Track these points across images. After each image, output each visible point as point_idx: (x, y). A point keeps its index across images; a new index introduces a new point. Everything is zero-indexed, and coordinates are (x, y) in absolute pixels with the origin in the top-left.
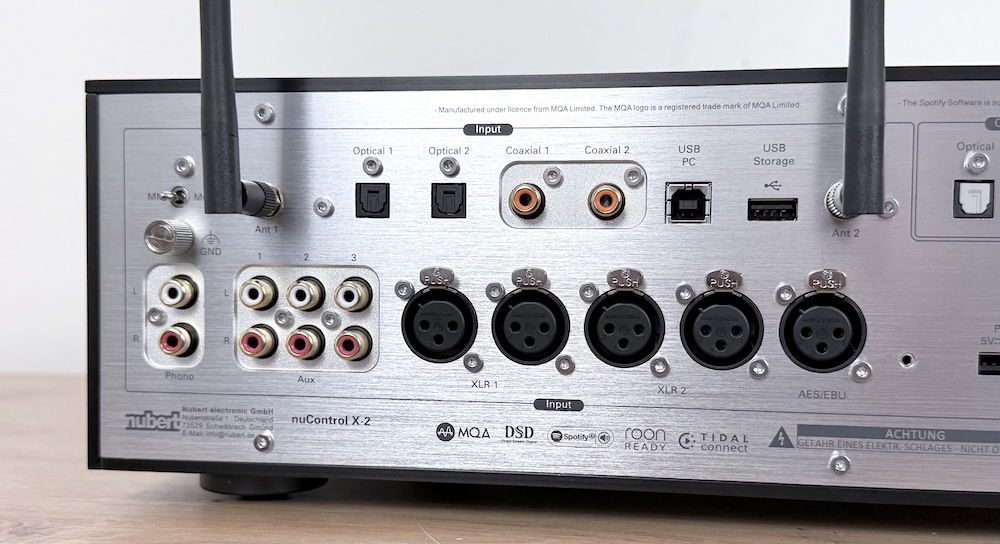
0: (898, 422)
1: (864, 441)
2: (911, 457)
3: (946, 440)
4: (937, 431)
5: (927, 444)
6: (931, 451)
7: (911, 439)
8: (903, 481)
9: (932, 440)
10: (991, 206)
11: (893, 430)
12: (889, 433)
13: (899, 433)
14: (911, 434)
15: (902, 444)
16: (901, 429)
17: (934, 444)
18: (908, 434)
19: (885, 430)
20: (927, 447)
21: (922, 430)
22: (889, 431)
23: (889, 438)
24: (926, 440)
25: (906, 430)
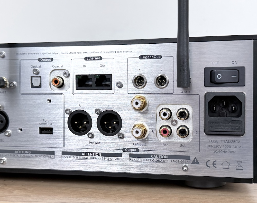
0: (18, 148)
1: (9, 154)
2: (22, 159)
3: (31, 154)
4: (29, 151)
5: (26, 155)
6: (27, 157)
7: (22, 153)
8: (20, 166)
9: (27, 154)
10: (41, 84)
11: (17, 151)
12: (16, 152)
13: (19, 152)
14: (22, 152)
15: (19, 155)
16: (19, 150)
17: (28, 155)
18: (21, 152)
19: (15, 151)
20: (26, 156)
21: (25, 151)
22: (16, 151)
23: (16, 153)
24: (26, 154)
25: (20, 151)
